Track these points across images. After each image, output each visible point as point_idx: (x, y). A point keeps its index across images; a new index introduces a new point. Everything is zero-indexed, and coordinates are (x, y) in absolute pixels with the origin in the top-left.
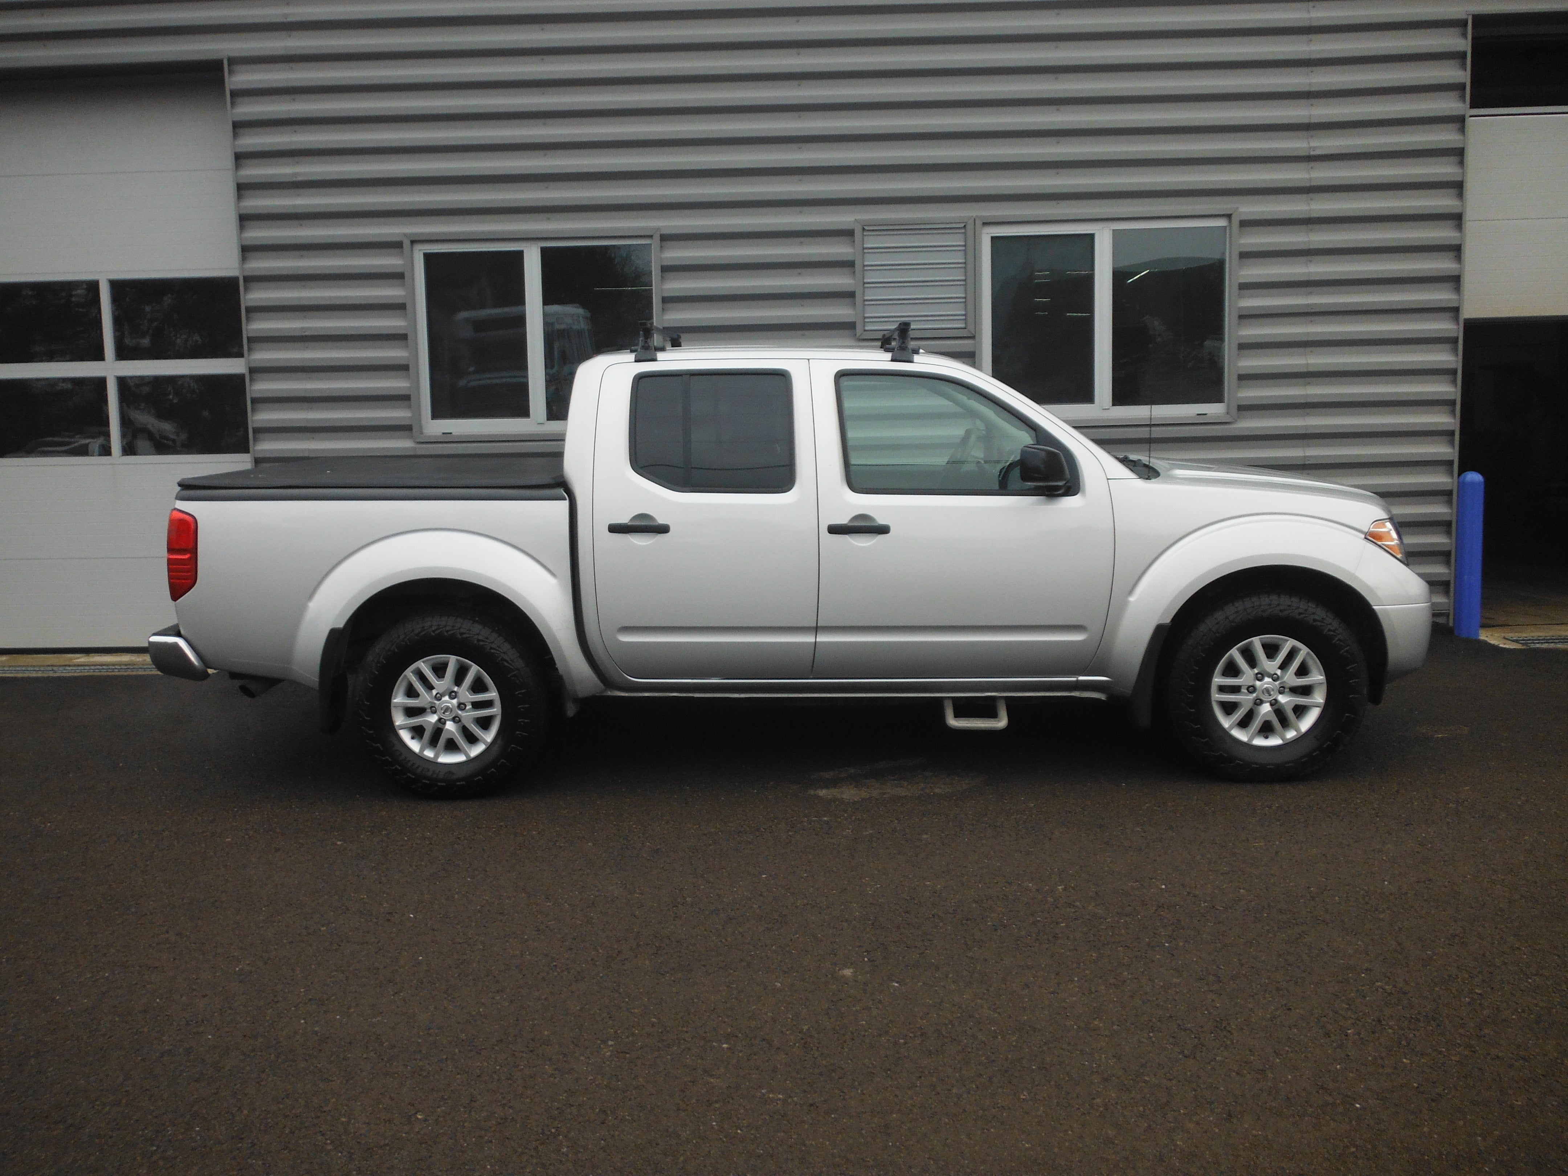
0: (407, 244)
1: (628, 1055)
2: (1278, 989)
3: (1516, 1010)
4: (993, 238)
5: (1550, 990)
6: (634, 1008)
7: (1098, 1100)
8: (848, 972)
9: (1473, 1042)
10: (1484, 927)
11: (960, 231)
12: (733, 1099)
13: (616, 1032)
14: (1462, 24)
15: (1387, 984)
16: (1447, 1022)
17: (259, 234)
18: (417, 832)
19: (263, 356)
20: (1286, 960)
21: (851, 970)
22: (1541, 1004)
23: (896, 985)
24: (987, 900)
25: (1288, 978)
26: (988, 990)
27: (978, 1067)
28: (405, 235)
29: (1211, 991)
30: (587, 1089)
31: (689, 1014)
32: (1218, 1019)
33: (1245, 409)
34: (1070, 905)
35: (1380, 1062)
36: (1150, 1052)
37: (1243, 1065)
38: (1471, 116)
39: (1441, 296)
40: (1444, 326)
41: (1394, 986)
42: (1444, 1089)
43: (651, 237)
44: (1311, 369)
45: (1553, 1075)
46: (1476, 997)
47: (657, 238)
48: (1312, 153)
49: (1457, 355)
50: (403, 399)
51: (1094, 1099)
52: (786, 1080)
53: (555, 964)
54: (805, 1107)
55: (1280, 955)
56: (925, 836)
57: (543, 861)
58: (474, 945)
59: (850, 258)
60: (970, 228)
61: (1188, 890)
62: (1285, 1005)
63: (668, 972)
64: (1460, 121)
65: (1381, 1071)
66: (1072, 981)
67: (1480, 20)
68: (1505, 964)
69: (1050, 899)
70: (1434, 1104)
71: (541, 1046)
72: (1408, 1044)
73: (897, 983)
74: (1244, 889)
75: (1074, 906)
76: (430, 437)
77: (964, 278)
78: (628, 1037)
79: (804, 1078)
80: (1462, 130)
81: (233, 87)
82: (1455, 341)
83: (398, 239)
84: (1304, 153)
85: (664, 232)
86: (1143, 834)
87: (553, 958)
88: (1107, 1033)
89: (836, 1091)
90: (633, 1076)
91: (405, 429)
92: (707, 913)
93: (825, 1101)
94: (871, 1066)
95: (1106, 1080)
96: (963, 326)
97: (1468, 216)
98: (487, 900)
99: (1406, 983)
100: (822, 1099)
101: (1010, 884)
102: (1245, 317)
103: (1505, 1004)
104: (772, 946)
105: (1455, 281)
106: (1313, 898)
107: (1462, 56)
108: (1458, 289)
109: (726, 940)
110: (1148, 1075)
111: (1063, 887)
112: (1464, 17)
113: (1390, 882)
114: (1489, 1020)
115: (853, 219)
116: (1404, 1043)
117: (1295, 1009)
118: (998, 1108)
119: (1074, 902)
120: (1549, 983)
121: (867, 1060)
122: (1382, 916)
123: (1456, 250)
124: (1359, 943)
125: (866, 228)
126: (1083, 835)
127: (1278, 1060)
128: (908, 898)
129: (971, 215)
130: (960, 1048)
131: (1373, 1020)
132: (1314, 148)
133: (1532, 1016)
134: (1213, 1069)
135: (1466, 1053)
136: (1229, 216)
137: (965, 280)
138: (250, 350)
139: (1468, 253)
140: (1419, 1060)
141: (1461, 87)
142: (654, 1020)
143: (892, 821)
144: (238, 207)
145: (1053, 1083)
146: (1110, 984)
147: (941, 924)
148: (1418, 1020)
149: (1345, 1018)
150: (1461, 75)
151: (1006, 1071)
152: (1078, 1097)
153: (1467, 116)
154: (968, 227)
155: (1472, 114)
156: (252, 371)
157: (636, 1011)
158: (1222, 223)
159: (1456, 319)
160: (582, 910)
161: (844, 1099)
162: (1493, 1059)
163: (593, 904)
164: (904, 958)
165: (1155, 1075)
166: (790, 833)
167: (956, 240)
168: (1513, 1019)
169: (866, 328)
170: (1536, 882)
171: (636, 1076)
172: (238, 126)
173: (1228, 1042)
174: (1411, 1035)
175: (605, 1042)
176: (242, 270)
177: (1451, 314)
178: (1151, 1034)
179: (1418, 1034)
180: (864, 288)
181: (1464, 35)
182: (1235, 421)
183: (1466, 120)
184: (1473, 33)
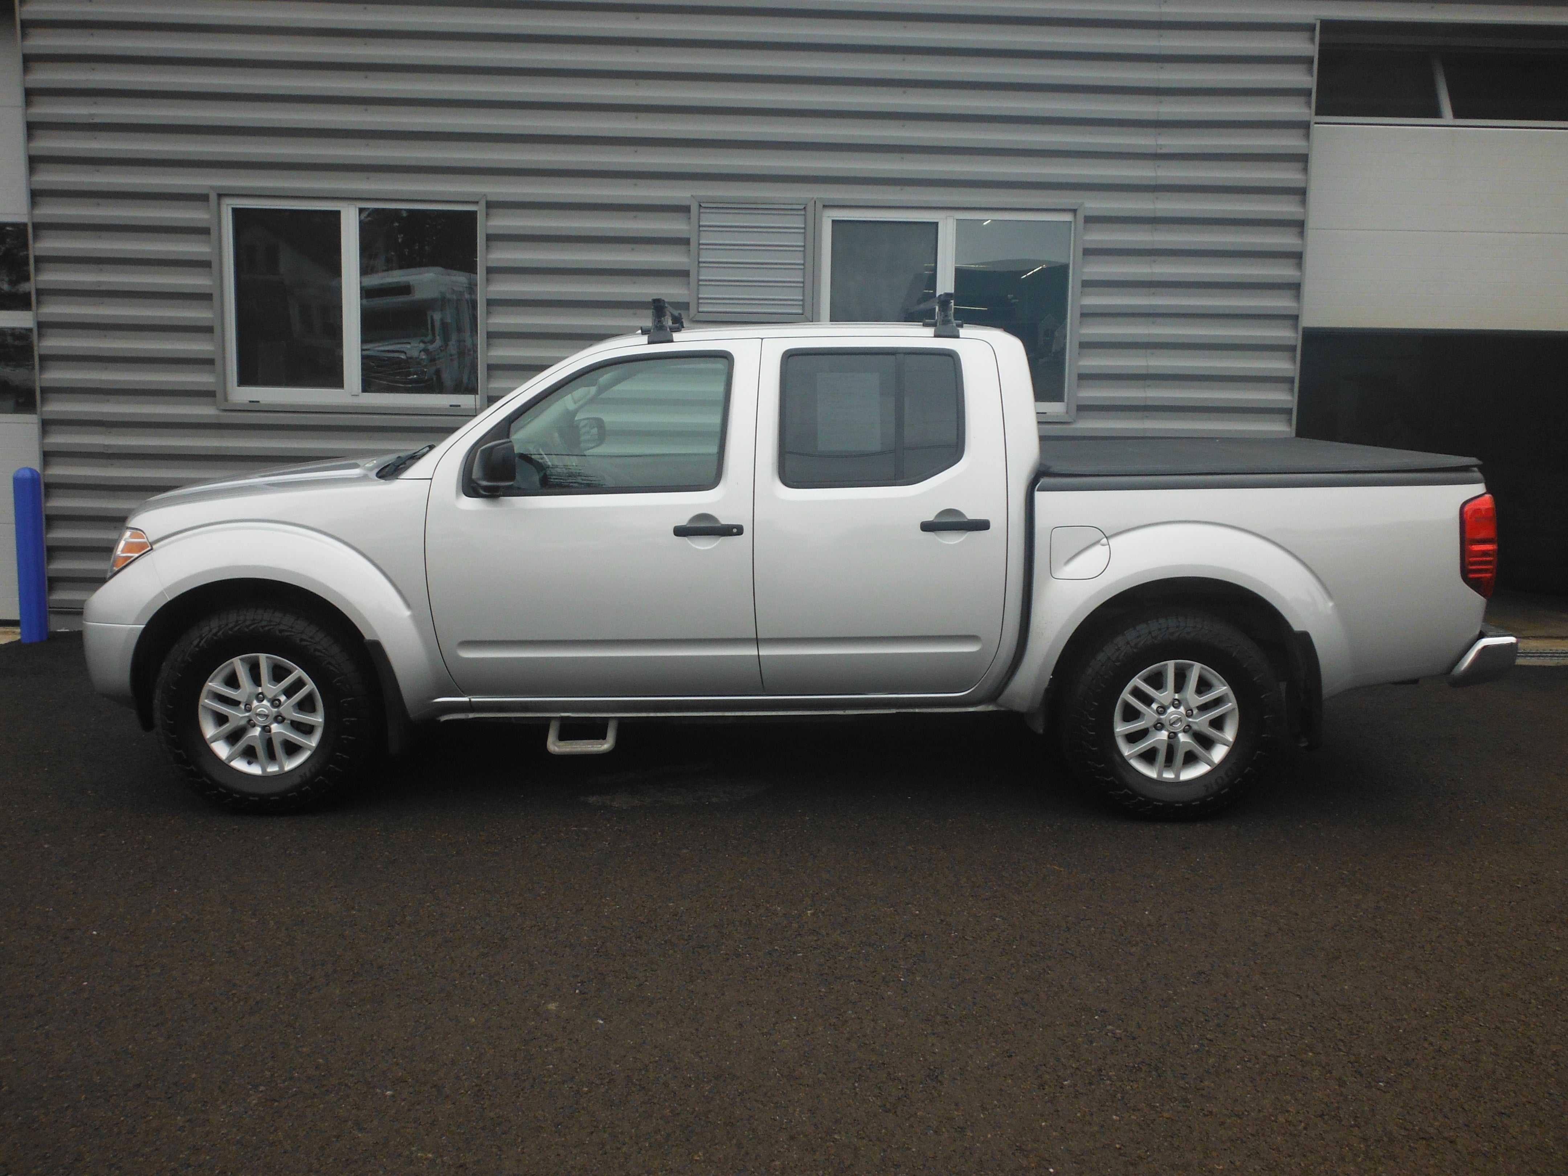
0: (213, 197)
1: (276, 1104)
2: (1005, 1033)
3: (1242, 1058)
4: (833, 221)
5: (1282, 1036)
6: (302, 1047)
7: (777, 1163)
8: (552, 1006)
9: (1189, 1096)
10: (1233, 964)
11: (799, 213)
12: (376, 1159)
13: (273, 1075)
14: (1310, 28)
15: (1119, 1027)
16: (1169, 1073)
17: (50, 178)
18: (139, 834)
19: (54, 310)
20: (1022, 999)
21: (557, 1004)
22: (1269, 1053)
23: (601, 1022)
24: (728, 925)
25: (1019, 1020)
26: (697, 1030)
27: (660, 1122)
28: (212, 187)
29: (934, 1034)
30: (214, 1145)
31: (362, 1054)
32: (932, 1067)
33: (1084, 409)
34: (814, 932)
35: (1088, 1118)
36: (849, 1105)
37: (945, 1121)
38: (1316, 123)
39: (1281, 303)
40: (1284, 334)
41: (1126, 1030)
42: (1147, 1151)
43: (477, 203)
44: (1151, 371)
45: (1263, 1135)
46: (1206, 1042)
47: (483, 204)
48: (1159, 151)
49: (1295, 362)
50: (207, 363)
51: (773, 1160)
52: (443, 1135)
53: (234, 992)
54: (453, 1169)
55: (1017, 993)
56: (685, 851)
57: (266, 870)
58: (152, 969)
59: (685, 236)
60: (810, 209)
61: (942, 917)
62: (1007, 1051)
63: (356, 1004)
64: (1305, 126)
65: (1086, 1129)
66: (790, 1020)
67: (1328, 26)
68: (1244, 1005)
69: (795, 925)
70: (1131, 1168)
71: (182, 1091)
72: (1123, 1098)
73: (602, 1020)
74: (1000, 917)
75: (818, 933)
76: (236, 404)
77: (802, 262)
78: (284, 1081)
79: (464, 1133)
80: (1307, 136)
81: (24, 17)
82: (1293, 349)
83: (205, 192)
84: (1152, 151)
85: (489, 199)
86: (913, 854)
87: (235, 985)
88: (810, 1082)
89: (494, 1150)
90: (272, 1129)
91: (207, 395)
92: (423, 934)
93: (479, 1161)
94: (542, 1118)
95: (792, 1138)
96: (800, 311)
97: (1311, 224)
98: (186, 915)
99: (1139, 1026)
100: (476, 1159)
101: (758, 906)
102: (1087, 315)
103: (1233, 1052)
104: (481, 973)
105: (1295, 288)
106: (1069, 929)
107: (1309, 61)
108: (1298, 297)
109: (433, 967)
110: (840, 1133)
111: (812, 911)
112: (1313, 21)
113: (1150, 912)
114: (1212, 1070)
115: (689, 195)
116: (1119, 1096)
117: (1016, 1055)
118: (666, 1170)
119: (820, 928)
120: (1283, 1028)
121: (540, 1112)
122: (1133, 950)
123: (1297, 257)
124: (1103, 980)
125: (703, 205)
126: (850, 853)
127: (982, 1116)
128: (645, 921)
129: (811, 196)
130: (646, 1098)
131: (1094, 1070)
132: (1161, 146)
133: (1257, 1066)
134: (911, 1126)
135: (1180, 1108)
136: (1074, 211)
137: (803, 264)
138: (39, 302)
139: (1309, 260)
140: (1130, 1117)
141: (1307, 93)
142: (321, 1061)
143: (654, 833)
144: (28, 149)
145: (734, 1141)
146: (830, 1024)
147: (671, 952)
148: (1140, 1069)
149: (1065, 1067)
150: (1306, 79)
151: (688, 1126)
152: (756, 1158)
153: (1312, 123)
154: (808, 208)
155: (1317, 121)
156: (42, 326)
157: (304, 1049)
158: (1067, 217)
159: (1295, 327)
160: (287, 929)
161: (500, 1159)
162: (1205, 1115)
163: (303, 921)
164: (619, 990)
165: (847, 1133)
166: (543, 845)
167: (797, 222)
168: (1237, 1069)
169: (700, 310)
170: (1297, 914)
171: (276, 1130)
172: (29, 61)
173: (936, 1094)
174: (1129, 1087)
175: (256, 1087)
176: (31, 215)
177: (1291, 322)
178: (856, 1085)
179: (1135, 1086)
180: (699, 267)
181: (1312, 40)
182: (1074, 422)
183: (1311, 128)
184: (1320, 39)
